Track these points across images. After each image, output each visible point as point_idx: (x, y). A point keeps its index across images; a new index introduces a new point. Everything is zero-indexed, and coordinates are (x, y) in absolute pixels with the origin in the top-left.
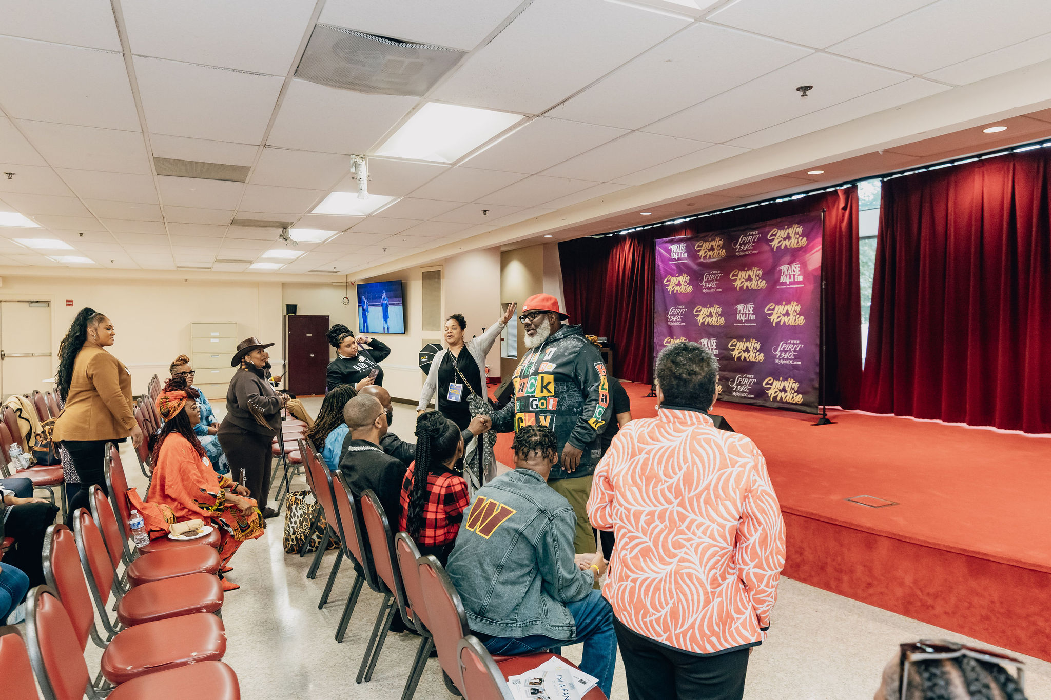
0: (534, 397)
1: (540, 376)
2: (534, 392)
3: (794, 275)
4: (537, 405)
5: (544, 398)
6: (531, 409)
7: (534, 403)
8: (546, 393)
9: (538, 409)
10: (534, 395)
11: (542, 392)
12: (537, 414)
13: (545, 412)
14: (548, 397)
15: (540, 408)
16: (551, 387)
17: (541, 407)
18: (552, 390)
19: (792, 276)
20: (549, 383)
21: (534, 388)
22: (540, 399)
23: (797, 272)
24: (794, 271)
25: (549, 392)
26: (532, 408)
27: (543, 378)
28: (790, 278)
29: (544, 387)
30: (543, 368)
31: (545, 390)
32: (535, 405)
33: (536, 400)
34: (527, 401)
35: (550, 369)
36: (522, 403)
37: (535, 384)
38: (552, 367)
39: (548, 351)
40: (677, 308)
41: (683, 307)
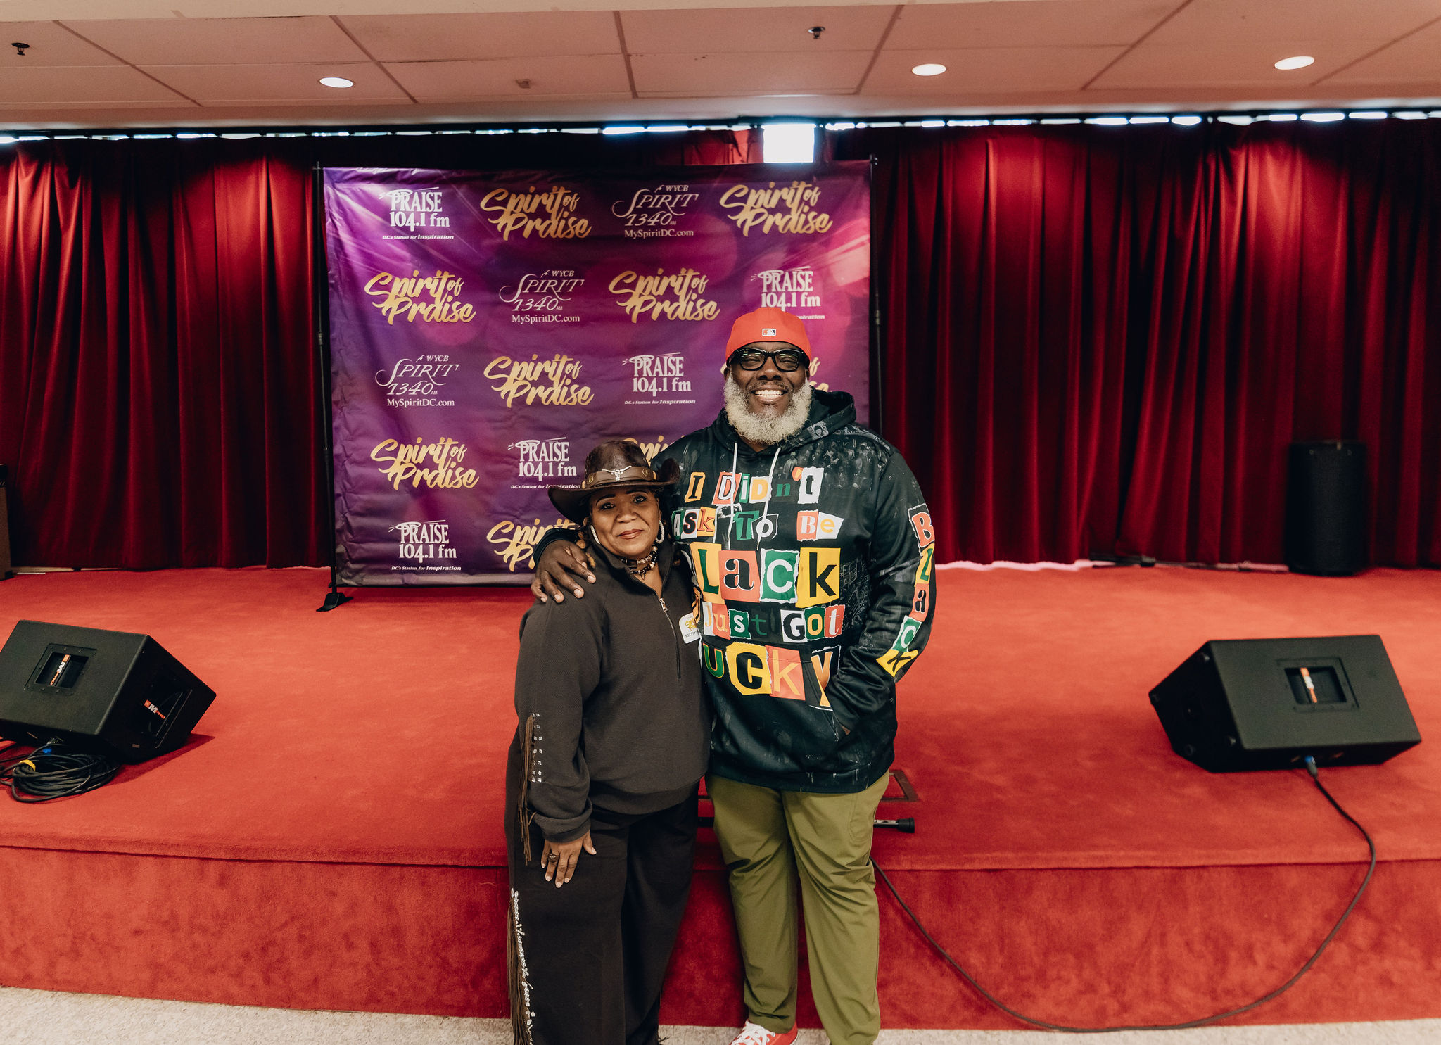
0: (792, 607)
1: (806, 551)
2: (791, 593)
3: (799, 294)
4: (801, 629)
5: (819, 608)
6: (786, 639)
7: (794, 622)
8: (821, 596)
9: (805, 641)
10: (791, 600)
11: (813, 593)
13: (821, 643)
14: (827, 605)
15: (808, 635)
16: (834, 579)
17: (812, 631)
18: (836, 587)
19: (794, 295)
20: (830, 569)
21: (789, 584)
22: (808, 612)
23: (806, 287)
24: (799, 285)
25: (830, 591)
26: (790, 635)
27: (813, 555)
28: (789, 300)
29: (817, 581)
30: (809, 528)
31: (819, 588)
32: (798, 627)
33: (799, 616)
34: (773, 618)
35: (830, 531)
36: (758, 620)
37: (791, 573)
38: (833, 525)
39: (800, 476)
40: (420, 362)
41: (443, 358)
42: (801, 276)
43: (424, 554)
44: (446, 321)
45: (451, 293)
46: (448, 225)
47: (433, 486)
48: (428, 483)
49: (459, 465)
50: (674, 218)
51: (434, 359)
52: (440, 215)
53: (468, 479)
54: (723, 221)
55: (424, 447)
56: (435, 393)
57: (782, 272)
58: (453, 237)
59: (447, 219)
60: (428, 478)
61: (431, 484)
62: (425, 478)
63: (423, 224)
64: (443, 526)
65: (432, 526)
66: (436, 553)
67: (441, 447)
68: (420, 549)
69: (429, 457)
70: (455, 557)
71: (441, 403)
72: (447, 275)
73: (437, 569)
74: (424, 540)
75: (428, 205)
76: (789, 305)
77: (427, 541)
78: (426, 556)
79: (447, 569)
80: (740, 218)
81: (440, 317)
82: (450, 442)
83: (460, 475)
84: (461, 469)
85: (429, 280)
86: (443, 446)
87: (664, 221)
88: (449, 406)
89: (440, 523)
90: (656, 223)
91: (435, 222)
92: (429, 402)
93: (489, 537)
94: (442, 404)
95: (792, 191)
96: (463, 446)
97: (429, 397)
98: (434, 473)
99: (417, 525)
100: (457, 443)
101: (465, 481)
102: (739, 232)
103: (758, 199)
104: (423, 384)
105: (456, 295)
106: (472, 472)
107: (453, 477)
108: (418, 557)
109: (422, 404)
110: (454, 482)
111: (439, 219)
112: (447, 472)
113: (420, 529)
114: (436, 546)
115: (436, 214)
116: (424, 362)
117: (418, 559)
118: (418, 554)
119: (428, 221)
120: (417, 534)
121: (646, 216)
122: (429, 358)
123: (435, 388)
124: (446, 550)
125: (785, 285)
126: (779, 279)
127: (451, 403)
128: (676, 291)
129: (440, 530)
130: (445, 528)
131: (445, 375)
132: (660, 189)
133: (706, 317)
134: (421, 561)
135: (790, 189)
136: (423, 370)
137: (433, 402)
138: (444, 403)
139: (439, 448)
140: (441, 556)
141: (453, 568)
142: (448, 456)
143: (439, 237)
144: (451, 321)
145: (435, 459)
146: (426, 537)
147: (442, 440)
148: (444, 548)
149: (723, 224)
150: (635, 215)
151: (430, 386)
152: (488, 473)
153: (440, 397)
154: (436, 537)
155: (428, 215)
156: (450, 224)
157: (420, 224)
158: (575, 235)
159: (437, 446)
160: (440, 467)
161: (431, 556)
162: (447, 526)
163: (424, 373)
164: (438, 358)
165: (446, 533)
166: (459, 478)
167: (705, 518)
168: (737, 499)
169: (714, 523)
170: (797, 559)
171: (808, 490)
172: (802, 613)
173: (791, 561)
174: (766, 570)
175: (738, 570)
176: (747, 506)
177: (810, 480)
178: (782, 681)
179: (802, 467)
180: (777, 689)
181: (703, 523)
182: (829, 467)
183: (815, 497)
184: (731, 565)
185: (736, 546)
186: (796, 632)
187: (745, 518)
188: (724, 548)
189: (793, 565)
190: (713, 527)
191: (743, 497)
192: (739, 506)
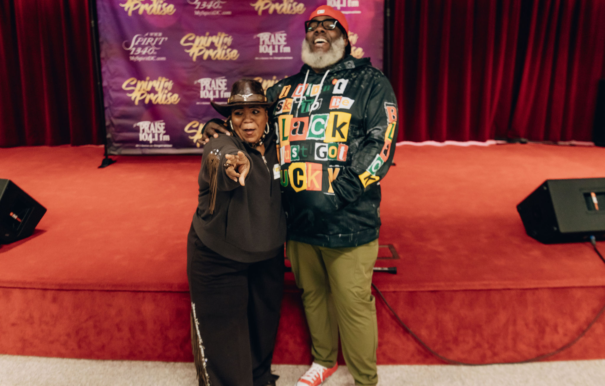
0: (322, 142)
1: (332, 114)
2: (322, 135)
4: (325, 153)
5: (336, 144)
6: (316, 158)
7: (322, 150)
8: (338, 137)
9: (326, 159)
10: (322, 139)
12: (325, 165)
13: (334, 162)
14: (340, 142)
15: (329, 157)
16: (345, 130)
17: (331, 156)
18: (346, 134)
20: (344, 124)
21: (322, 131)
22: (330, 145)
25: (342, 136)
26: (319, 156)
27: (336, 118)
29: (337, 129)
30: (336, 103)
31: (337, 133)
32: (324, 152)
33: (325, 146)
34: (311, 147)
35: (347, 105)
36: (303, 149)
37: (324, 125)
38: (348, 103)
39: (336, 83)
167: (287, 103)
168: (304, 95)
169: (291, 105)
170: (328, 118)
171: (339, 88)
172: (327, 145)
173: (325, 119)
174: (312, 124)
175: (299, 126)
176: (309, 98)
177: (340, 84)
178: (312, 181)
179: (338, 79)
180: (309, 186)
181: (286, 105)
182: (351, 79)
183: (342, 91)
184: (296, 124)
185: (300, 115)
186: (322, 155)
187: (307, 103)
188: (294, 117)
189: (325, 121)
190: (291, 107)
191: (307, 94)
192: (305, 97)
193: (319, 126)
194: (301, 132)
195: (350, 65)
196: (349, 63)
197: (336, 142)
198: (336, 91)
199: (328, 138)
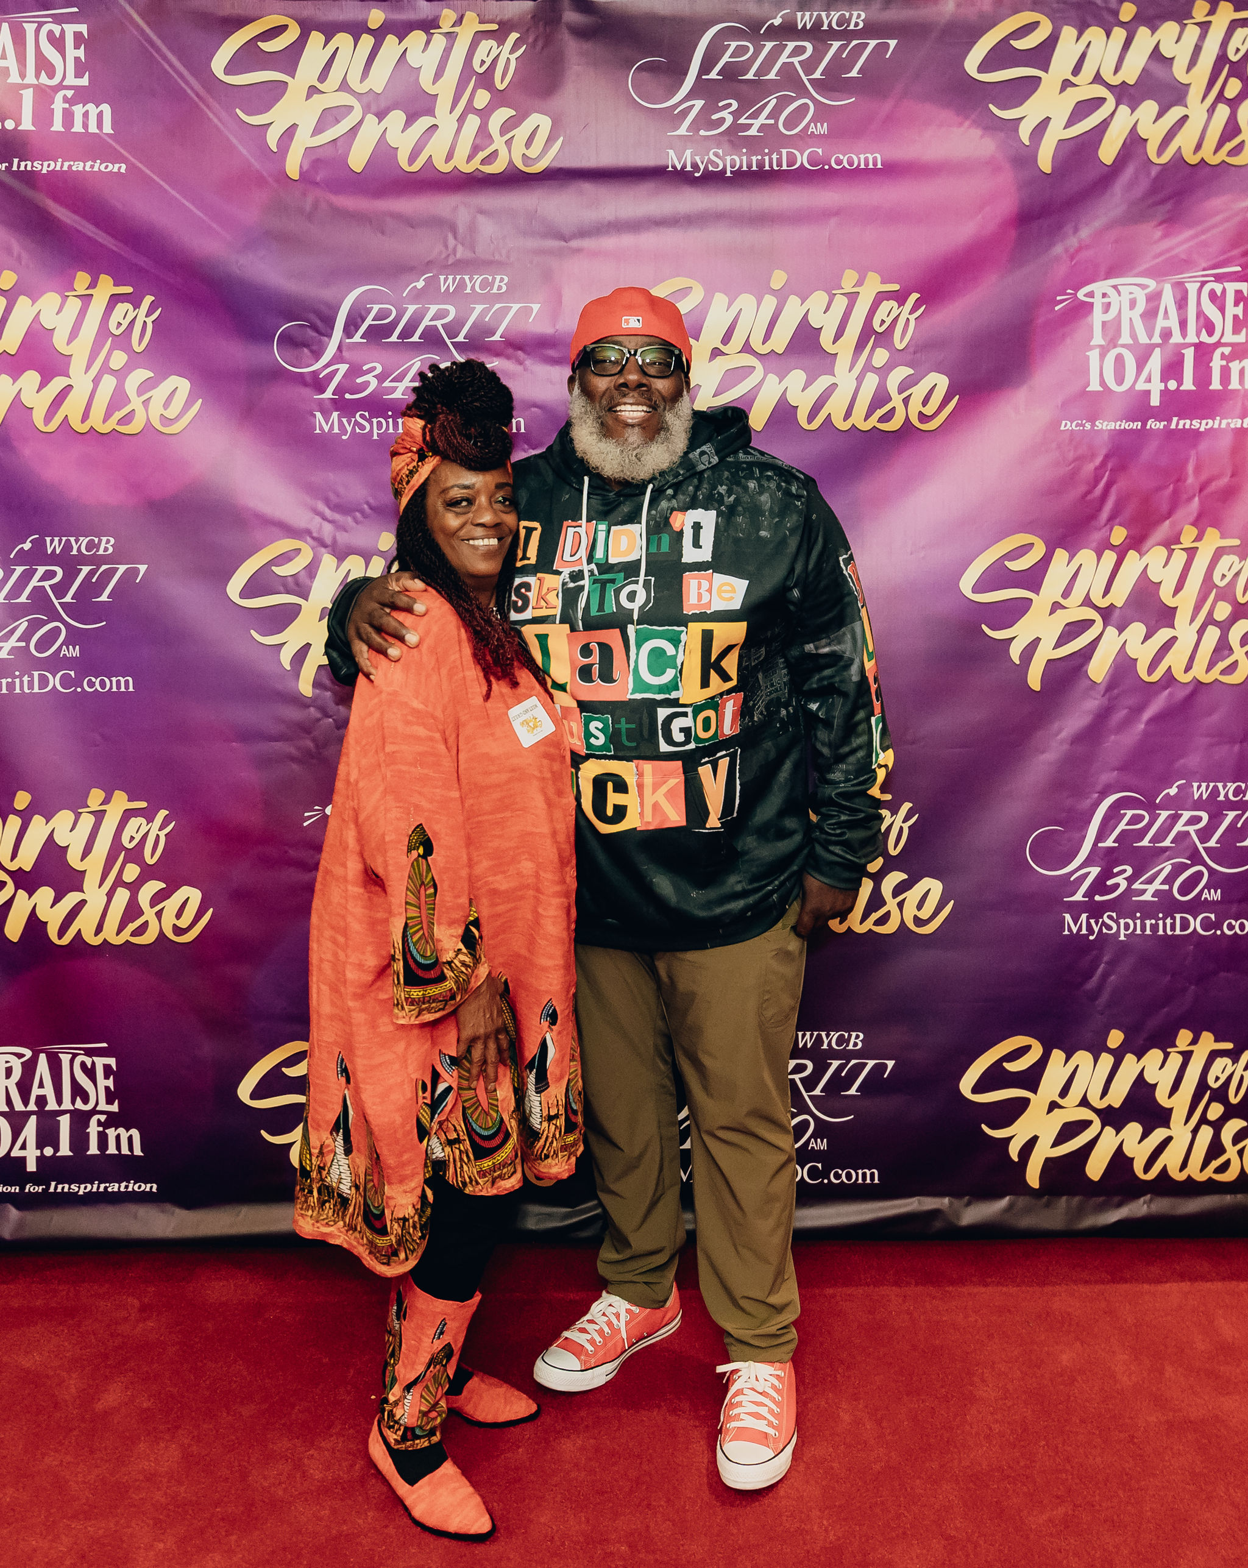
0: (675, 703)
1: (696, 629)
2: (674, 685)
4: (686, 731)
5: (713, 703)
6: (664, 747)
7: (677, 724)
8: (717, 684)
9: (692, 746)
10: (674, 695)
11: (705, 683)
12: (690, 762)
13: (709, 751)
14: (721, 694)
15: (698, 740)
16: (731, 665)
17: (703, 735)
18: (733, 672)
19: (1188, 357)
20: (729, 649)
21: (670, 674)
22: (698, 709)
25: (726, 677)
26: (670, 741)
27: (707, 638)
29: (710, 666)
30: (700, 596)
31: (713, 675)
32: (682, 730)
33: (685, 714)
34: (646, 720)
35: (732, 598)
36: (623, 725)
37: (675, 657)
38: (734, 591)
39: (683, 524)
40: (23, 558)
41: (98, 547)
42: (1213, 295)
43: (40, 1146)
44: (104, 429)
45: (123, 341)
46: (108, 128)
47: (66, 940)
48: (52, 932)
49: (148, 873)
50: (823, 113)
51: (68, 547)
52: (81, 96)
53: (179, 915)
54: (976, 124)
55: (37, 820)
56: (74, 652)
57: (1152, 284)
58: (124, 167)
59: (106, 108)
60: (52, 917)
61: (61, 933)
62: (42, 915)
63: (27, 124)
64: (100, 1062)
65: (65, 1059)
66: (79, 1139)
67: (92, 819)
68: (30, 1129)
69: (52, 851)
70: (138, 1152)
71: (91, 684)
72: (107, 287)
73: (82, 1189)
74: (42, 1101)
75: (44, 65)
76: (1172, 385)
77: (52, 1105)
78: (48, 1151)
79: (114, 1187)
80: (1029, 113)
81: (85, 417)
82: (120, 802)
83: (152, 906)
84: (154, 886)
85: (50, 300)
86: (99, 815)
87: (790, 123)
88: (119, 693)
89: (89, 1053)
90: (762, 128)
91: (68, 116)
92: (55, 682)
93: (245, 1090)
94: (93, 685)
95: (1192, 33)
96: (163, 813)
97: (55, 664)
98: (71, 899)
99: (20, 1056)
100: (144, 804)
101: (169, 921)
102: (1025, 158)
103: (1083, 57)
104: (34, 626)
105: (139, 349)
106: (192, 895)
107: (132, 911)
108: (22, 1153)
109: (31, 685)
110: (132, 927)
111: (78, 110)
112: (110, 895)
113: (29, 1068)
114: (80, 1120)
115: (70, 93)
116: (39, 555)
117: (24, 1159)
118: (23, 1147)
119: (43, 114)
120: (18, 1084)
121: (735, 105)
122: (54, 545)
123: (74, 637)
124: (111, 1133)
125: (1160, 323)
126: (1141, 305)
127: (123, 684)
128: (826, 340)
129: (90, 1073)
130: (107, 1068)
131: (104, 598)
132: (777, 21)
133: (915, 420)
134: (31, 1166)
135: (1183, 26)
136: (34, 582)
137: (65, 681)
138: (103, 684)
139: (87, 822)
140: (93, 1149)
141: (133, 1187)
142: (116, 845)
143: (78, 166)
144: (122, 429)
145: (73, 859)
146: (49, 1091)
147: (96, 797)
148: (105, 1125)
149: (977, 132)
150: (699, 104)
151: (56, 632)
152: (240, 896)
153: (87, 666)
154: (78, 1091)
155: (44, 96)
156: (115, 124)
157: (18, 123)
158: (511, 162)
159: (78, 816)
160: (91, 882)
161: (65, 1150)
162: (112, 1062)
163: (38, 591)
164: (80, 545)
165: (110, 1083)
166: (149, 914)
167: (544, 591)
168: (590, 559)
169: (557, 595)
170: (683, 637)
171: (696, 544)
172: (689, 710)
173: (675, 641)
174: (637, 654)
175: (595, 658)
176: (605, 567)
177: (697, 527)
178: (656, 806)
179: (684, 509)
180: (648, 817)
181: (541, 597)
182: (723, 508)
183: (705, 554)
184: (586, 651)
185: (591, 625)
186: (679, 737)
187: (604, 584)
188: (573, 629)
189: (676, 647)
190: (556, 603)
191: (599, 554)
192: (593, 566)
193: (658, 660)
194: (607, 676)
195: (705, 458)
196: (703, 453)
197: (712, 698)
198: (690, 555)
199: (691, 692)
